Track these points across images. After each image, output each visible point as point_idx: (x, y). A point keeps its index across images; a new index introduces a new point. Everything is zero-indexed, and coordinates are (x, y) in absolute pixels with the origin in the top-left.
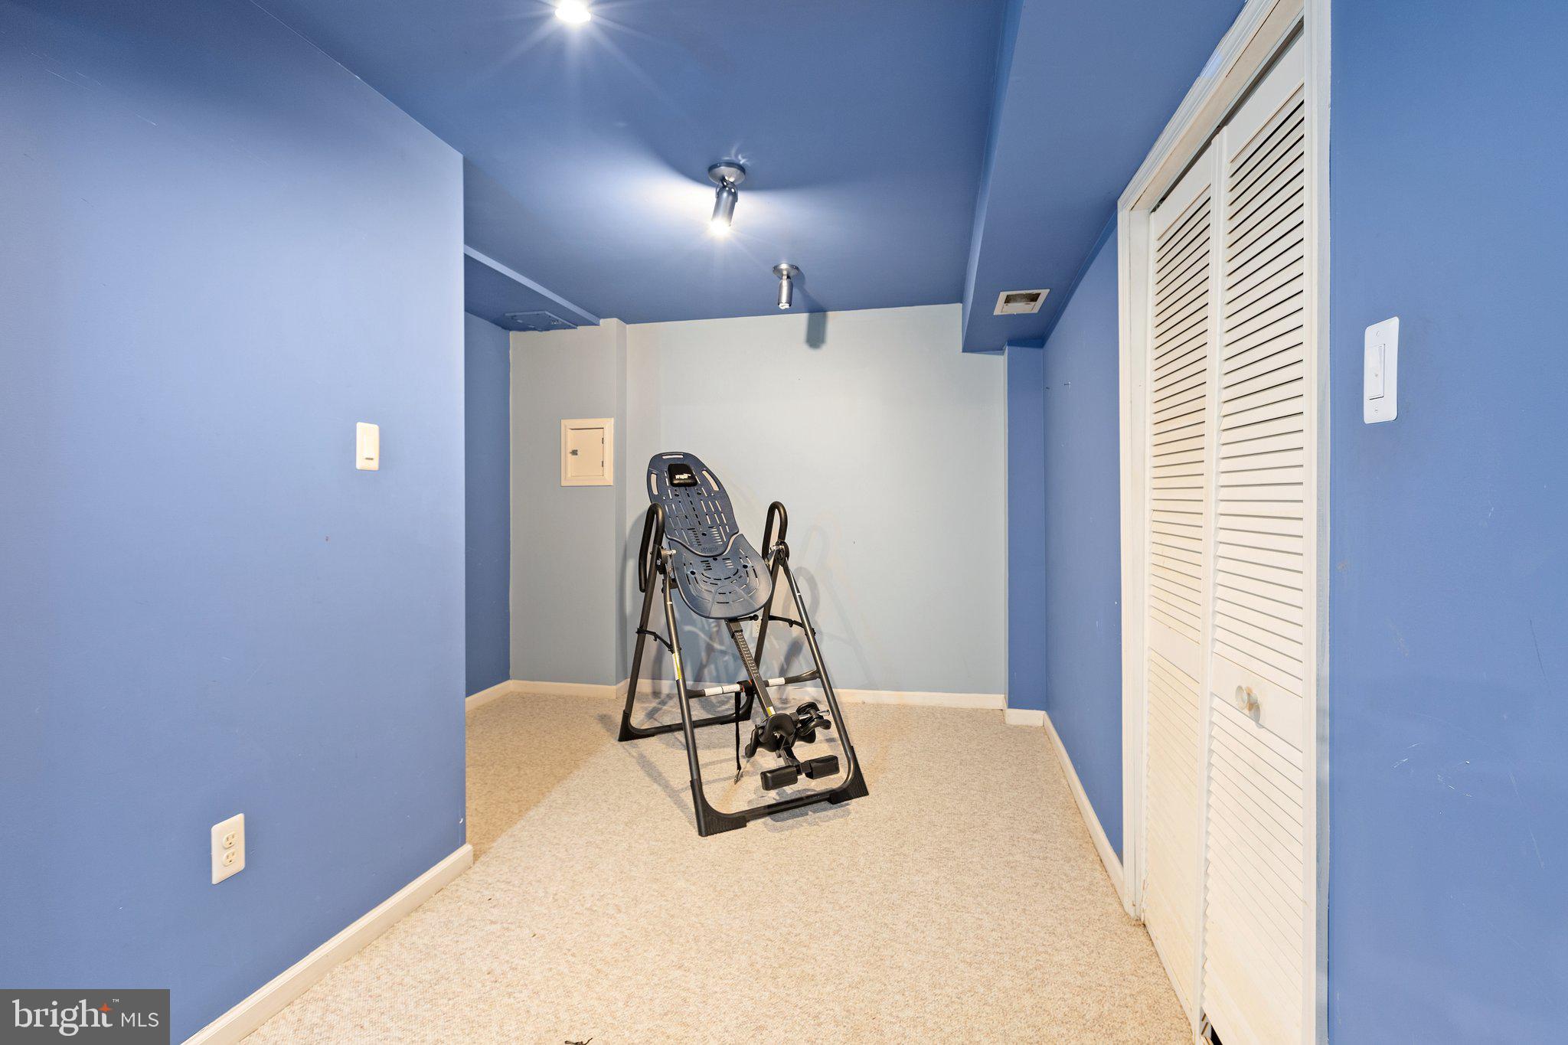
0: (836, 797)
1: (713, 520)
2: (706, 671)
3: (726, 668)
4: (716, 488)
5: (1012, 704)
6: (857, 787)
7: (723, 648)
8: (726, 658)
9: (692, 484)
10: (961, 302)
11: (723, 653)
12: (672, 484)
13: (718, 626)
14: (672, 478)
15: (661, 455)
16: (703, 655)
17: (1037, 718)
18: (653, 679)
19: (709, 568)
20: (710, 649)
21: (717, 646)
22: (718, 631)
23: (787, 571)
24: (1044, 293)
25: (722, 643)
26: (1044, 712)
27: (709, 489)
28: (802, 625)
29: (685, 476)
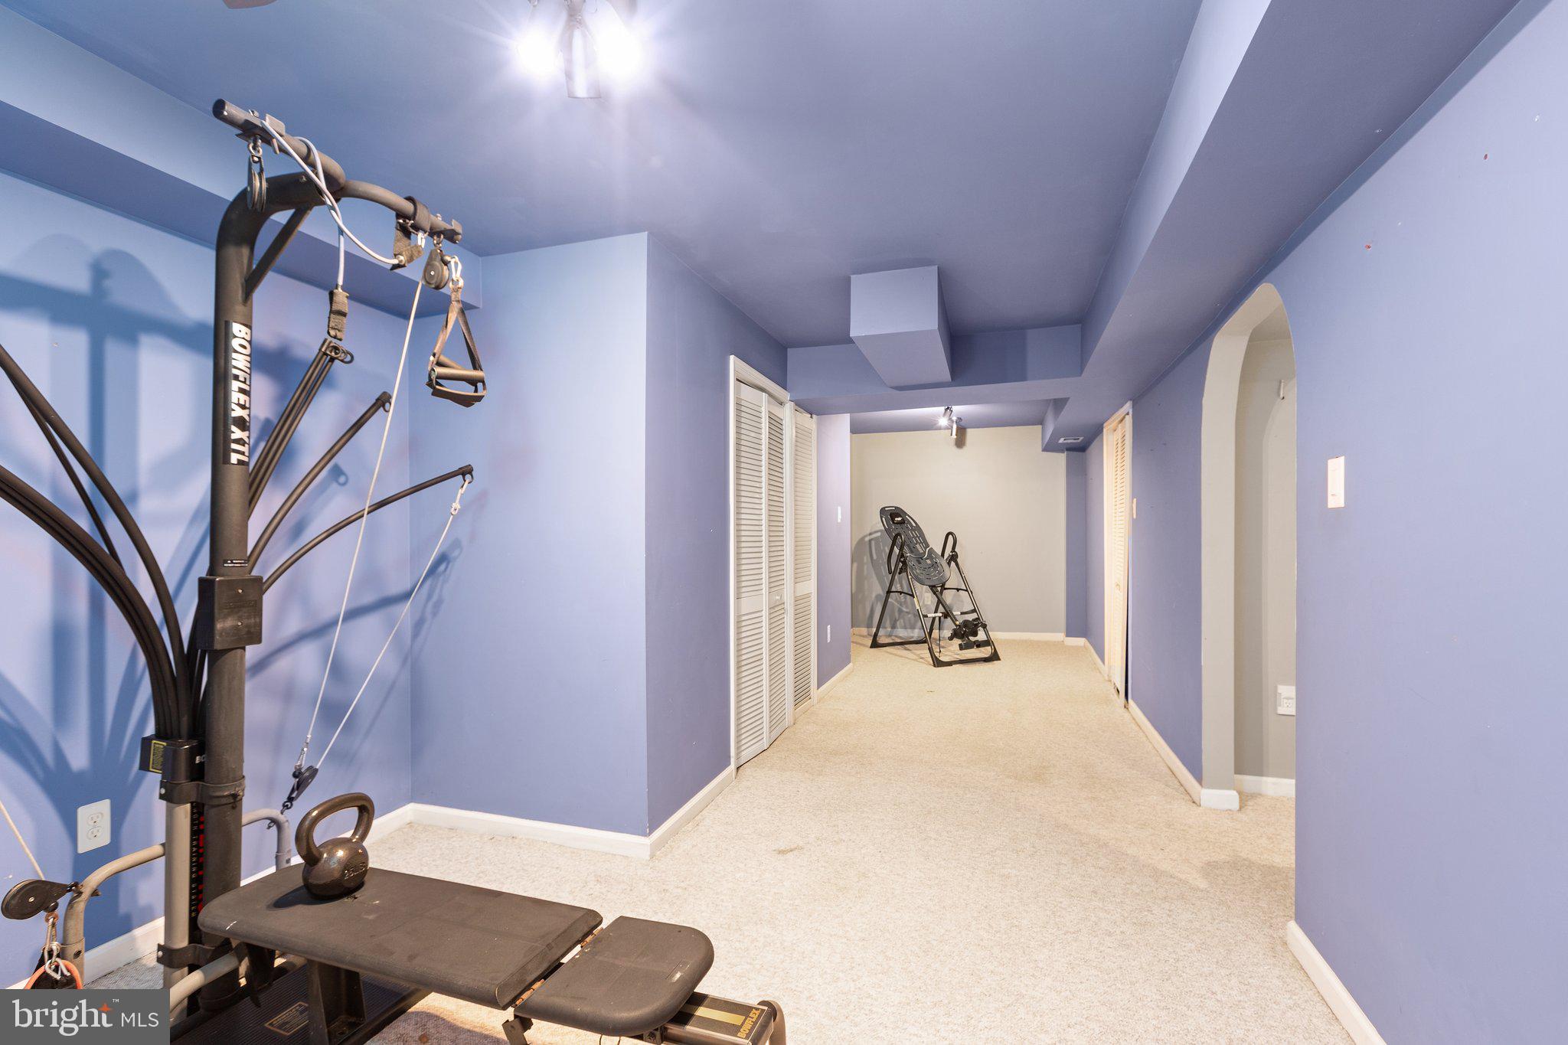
0: (986, 660)
1: (916, 540)
2: (898, 623)
3: (910, 620)
4: (914, 525)
5: (1067, 636)
6: (994, 657)
7: (908, 610)
8: (910, 616)
9: (902, 522)
10: (1041, 424)
11: (908, 613)
12: (893, 523)
13: (905, 598)
14: (893, 520)
15: (884, 508)
16: (897, 614)
17: (1081, 641)
18: (868, 627)
19: (920, 563)
20: (900, 611)
21: (904, 609)
22: (905, 601)
23: (957, 565)
24: (1081, 438)
25: (907, 607)
26: (1084, 639)
27: (912, 526)
28: (967, 590)
29: (900, 519)
